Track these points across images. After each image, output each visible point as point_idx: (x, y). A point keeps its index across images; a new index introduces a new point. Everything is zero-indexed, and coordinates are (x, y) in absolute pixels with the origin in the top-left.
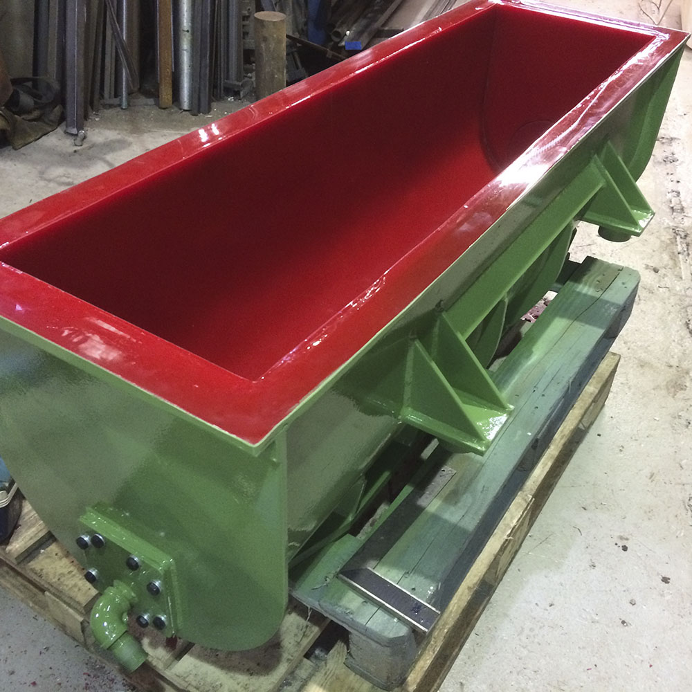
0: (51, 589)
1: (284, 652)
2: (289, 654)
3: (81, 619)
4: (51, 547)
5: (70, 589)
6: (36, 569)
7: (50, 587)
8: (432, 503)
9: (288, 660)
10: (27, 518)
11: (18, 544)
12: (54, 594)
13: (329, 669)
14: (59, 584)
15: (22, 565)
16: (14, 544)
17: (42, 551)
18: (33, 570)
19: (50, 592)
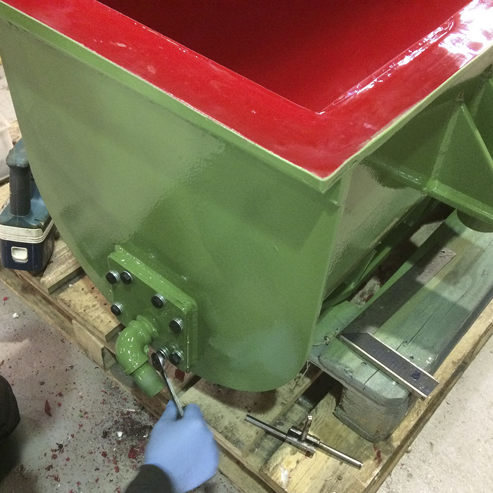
0: (78, 318)
1: (279, 396)
2: (283, 398)
3: (102, 346)
4: (78, 282)
5: (93, 320)
6: (66, 300)
7: (77, 316)
8: (431, 281)
9: (282, 403)
10: (58, 256)
11: (50, 277)
12: (80, 323)
13: (319, 417)
14: (85, 315)
15: (54, 295)
16: (47, 277)
17: (70, 285)
18: (62, 300)
19: (77, 321)
